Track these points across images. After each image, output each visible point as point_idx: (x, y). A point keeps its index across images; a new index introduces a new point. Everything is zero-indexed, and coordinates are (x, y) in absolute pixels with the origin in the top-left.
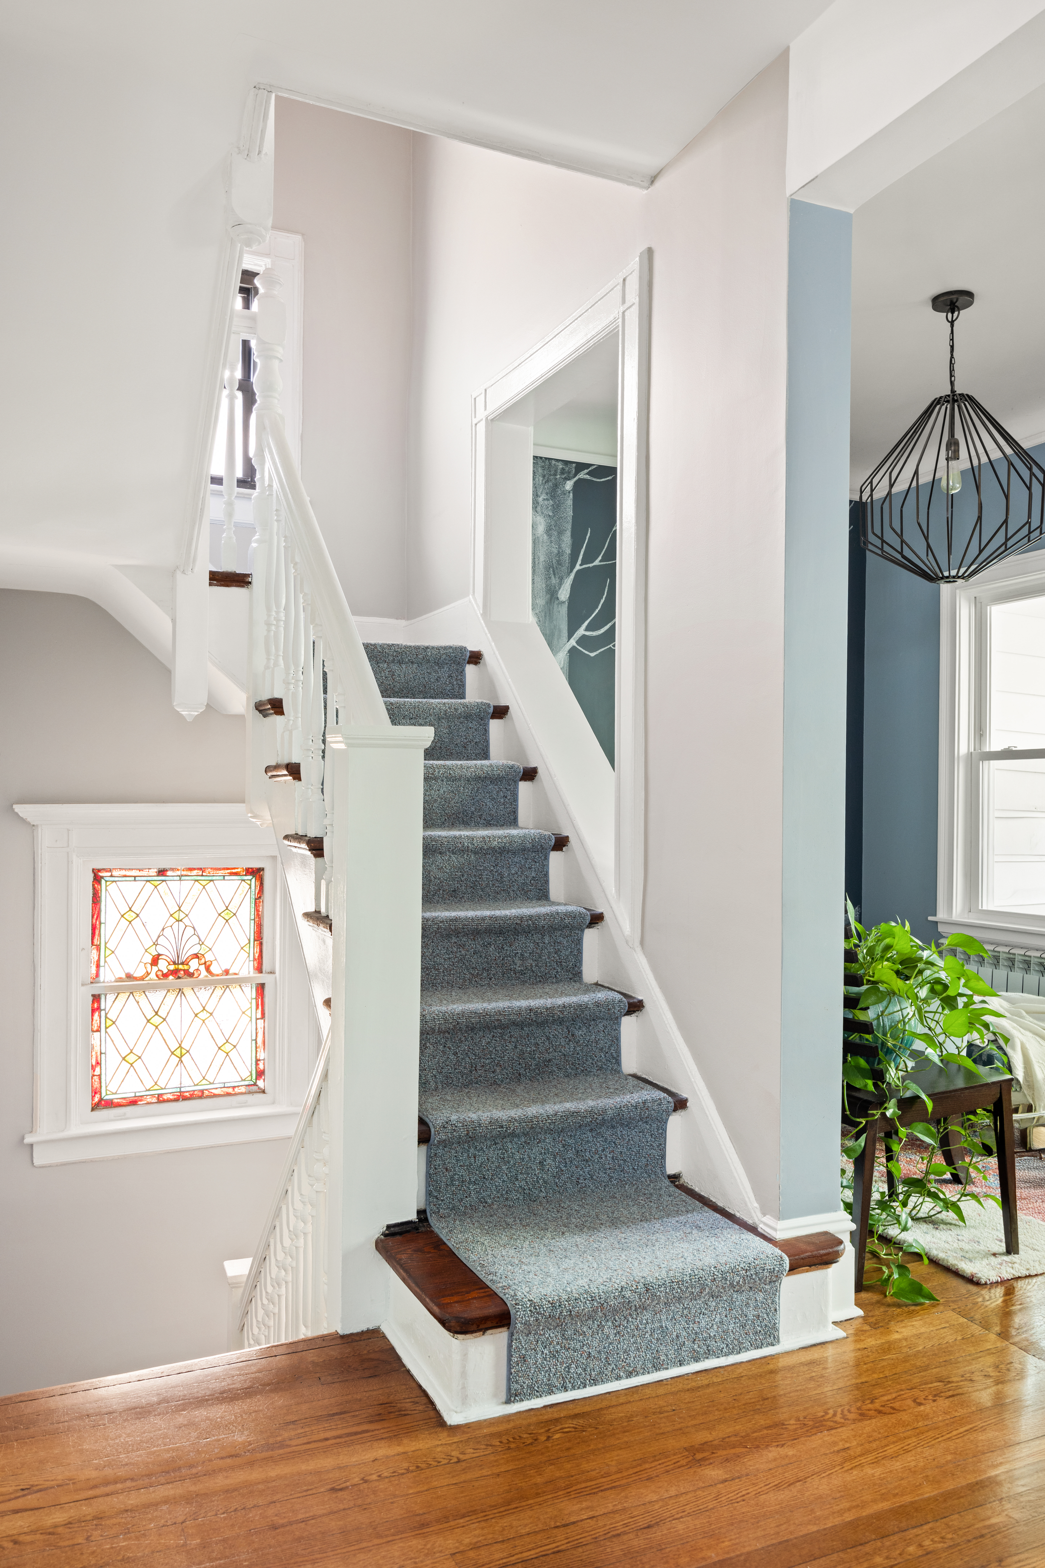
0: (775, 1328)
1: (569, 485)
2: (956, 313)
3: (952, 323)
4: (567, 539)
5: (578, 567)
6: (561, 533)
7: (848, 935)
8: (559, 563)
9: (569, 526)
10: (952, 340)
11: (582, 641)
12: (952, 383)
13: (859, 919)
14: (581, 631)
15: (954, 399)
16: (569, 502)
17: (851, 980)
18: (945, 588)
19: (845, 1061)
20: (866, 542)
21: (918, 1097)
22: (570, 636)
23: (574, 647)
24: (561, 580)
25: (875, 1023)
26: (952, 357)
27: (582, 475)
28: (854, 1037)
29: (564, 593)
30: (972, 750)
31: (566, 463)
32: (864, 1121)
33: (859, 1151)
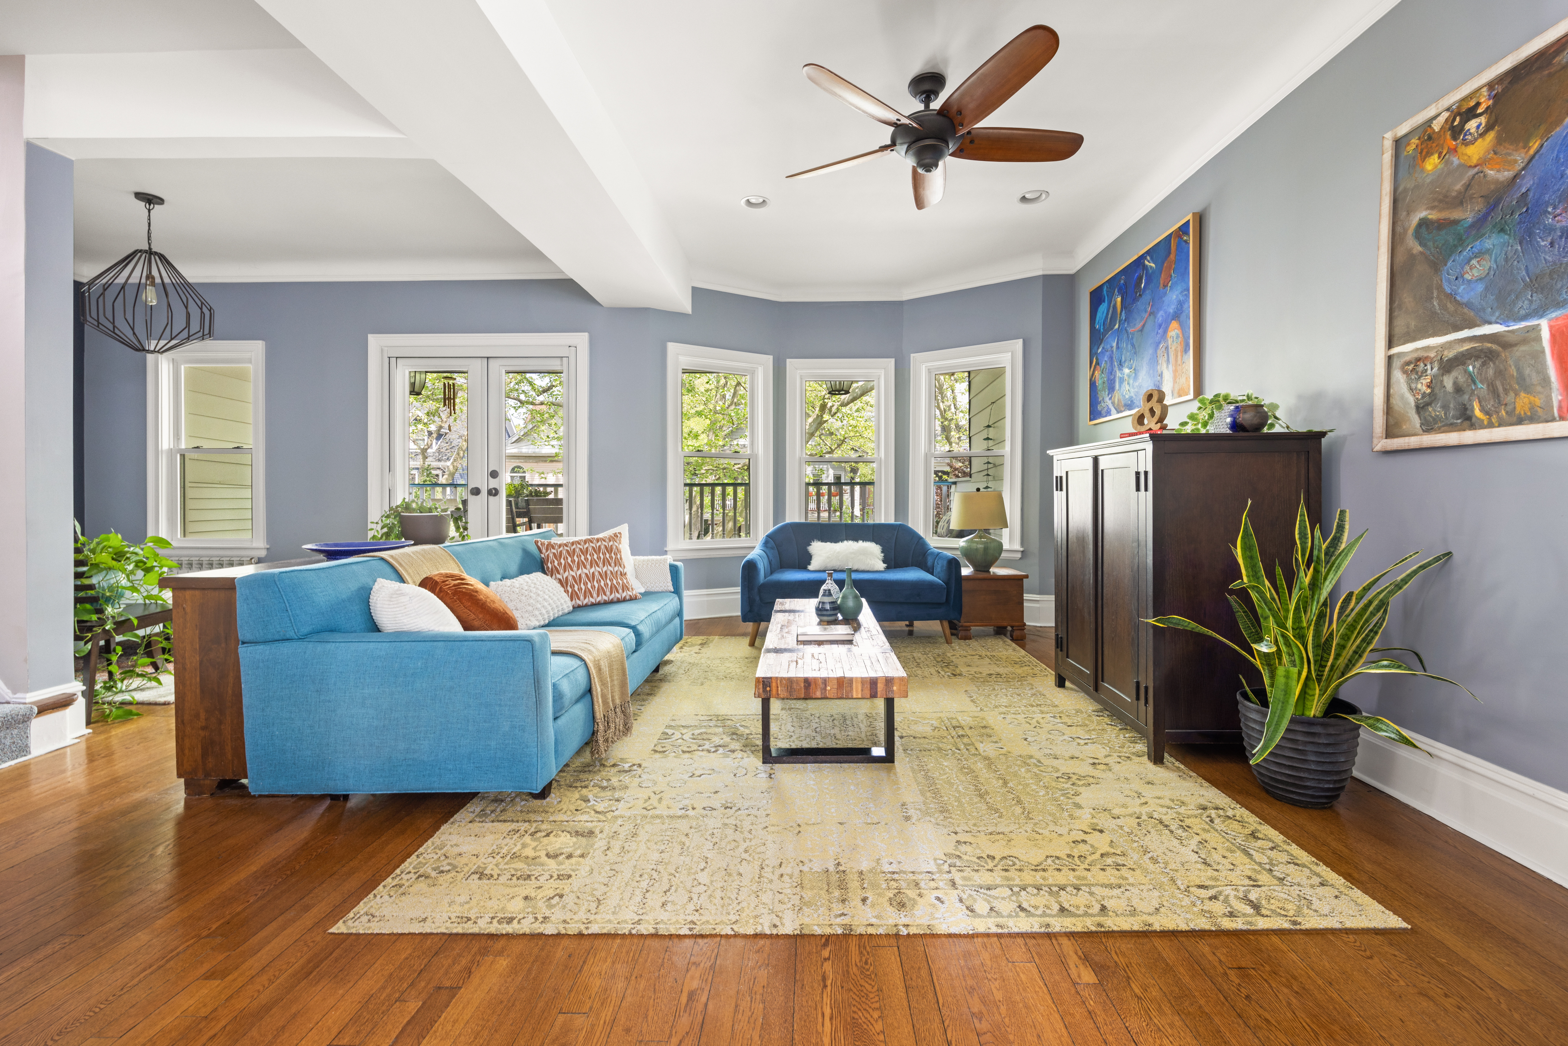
0: (27, 746)
2: (152, 206)
3: (149, 211)
7: (76, 540)
10: (149, 219)
12: (149, 244)
13: (83, 534)
15: (150, 253)
17: (78, 563)
18: (150, 357)
19: (75, 607)
20: (85, 319)
21: (129, 619)
25: (97, 586)
26: (149, 229)
28: (81, 594)
30: (172, 447)
32: (90, 635)
33: (87, 651)
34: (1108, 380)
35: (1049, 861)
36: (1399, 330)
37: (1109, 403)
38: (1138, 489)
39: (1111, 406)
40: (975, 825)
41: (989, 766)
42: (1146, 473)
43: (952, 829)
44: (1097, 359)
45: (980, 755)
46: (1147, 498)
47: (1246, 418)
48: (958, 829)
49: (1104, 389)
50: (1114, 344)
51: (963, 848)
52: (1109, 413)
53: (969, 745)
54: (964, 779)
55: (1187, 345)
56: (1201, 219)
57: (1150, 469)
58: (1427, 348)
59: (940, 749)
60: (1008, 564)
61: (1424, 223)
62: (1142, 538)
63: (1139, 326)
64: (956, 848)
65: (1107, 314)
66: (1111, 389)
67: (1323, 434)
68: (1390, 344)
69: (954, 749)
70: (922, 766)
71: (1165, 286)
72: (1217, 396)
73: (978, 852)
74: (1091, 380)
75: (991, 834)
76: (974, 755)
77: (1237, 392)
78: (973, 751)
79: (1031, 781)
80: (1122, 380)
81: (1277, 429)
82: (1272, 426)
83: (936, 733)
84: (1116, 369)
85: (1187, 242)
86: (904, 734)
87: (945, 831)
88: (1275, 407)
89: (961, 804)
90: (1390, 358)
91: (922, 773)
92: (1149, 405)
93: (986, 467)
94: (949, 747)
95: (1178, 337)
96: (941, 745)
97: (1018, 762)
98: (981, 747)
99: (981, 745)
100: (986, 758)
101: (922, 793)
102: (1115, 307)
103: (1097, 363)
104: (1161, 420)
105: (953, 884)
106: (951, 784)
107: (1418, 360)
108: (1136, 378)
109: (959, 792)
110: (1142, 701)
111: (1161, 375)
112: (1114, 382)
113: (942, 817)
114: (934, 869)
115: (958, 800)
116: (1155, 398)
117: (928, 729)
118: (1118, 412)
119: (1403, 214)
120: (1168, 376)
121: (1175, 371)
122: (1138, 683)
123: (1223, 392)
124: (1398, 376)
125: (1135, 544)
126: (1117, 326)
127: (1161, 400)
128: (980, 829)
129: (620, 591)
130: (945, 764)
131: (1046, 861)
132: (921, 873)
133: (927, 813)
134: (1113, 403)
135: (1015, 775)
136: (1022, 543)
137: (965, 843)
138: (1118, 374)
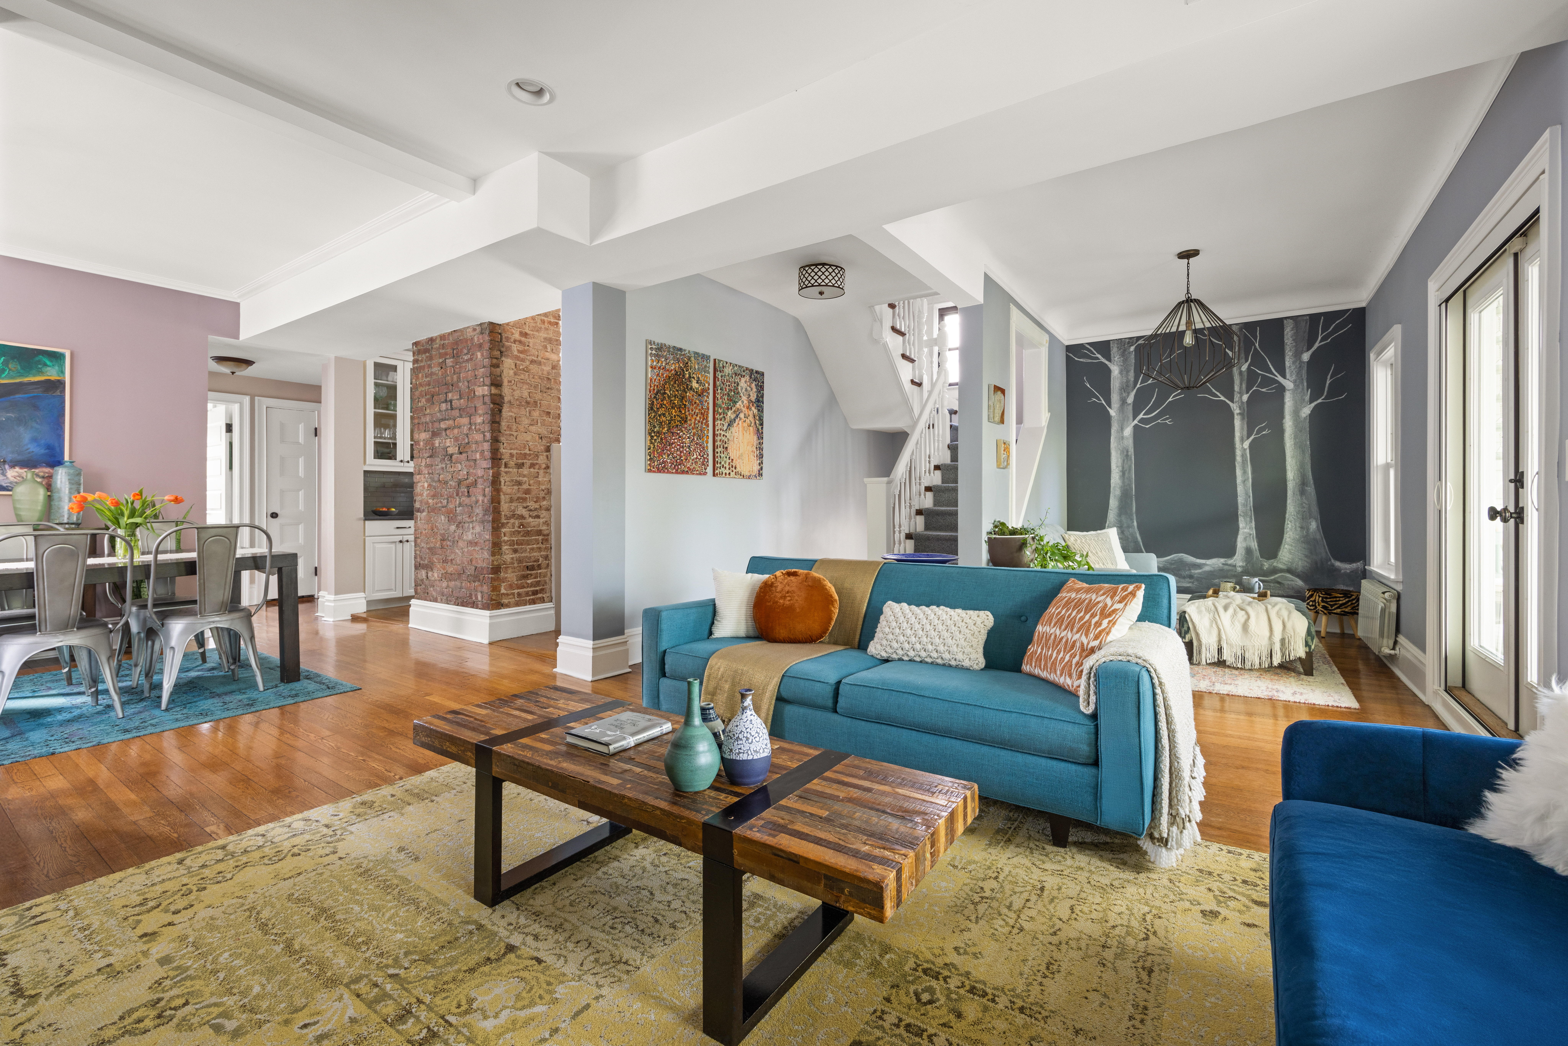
1: (1132, 348)
4: (1132, 374)
5: (1138, 386)
6: (1128, 372)
8: (1127, 386)
9: (1133, 368)
11: (1141, 421)
14: (1141, 416)
15: (1189, 301)
16: (1133, 356)
22: (1134, 419)
23: (1136, 425)
24: (1129, 394)
27: (1140, 342)
29: (1130, 400)
30: (1389, 461)
31: (1130, 338)
35: (229, 876)
40: (321, 874)
41: (323, 966)
43: (347, 860)
45: (347, 986)
48: (340, 862)
51: (328, 850)
53: (377, 1000)
54: (358, 924)
59: (427, 959)
64: (335, 847)
69: (402, 972)
70: (432, 914)
73: (310, 854)
75: (300, 874)
76: (357, 980)
78: (362, 987)
79: (242, 972)
83: (460, 993)
86: (511, 956)
87: (353, 855)
89: (346, 889)
91: (424, 904)
94: (413, 972)
96: (429, 968)
97: (264, 1005)
98: (352, 1008)
99: (351, 1012)
100: (332, 983)
101: (405, 880)
105: (327, 826)
106: (374, 908)
109: (357, 902)
113: (364, 865)
114: (349, 828)
115: (355, 892)
117: (482, 999)
128: (314, 873)
130: (400, 936)
131: (233, 875)
132: (359, 822)
133: (384, 861)
135: (271, 972)
137: (327, 855)
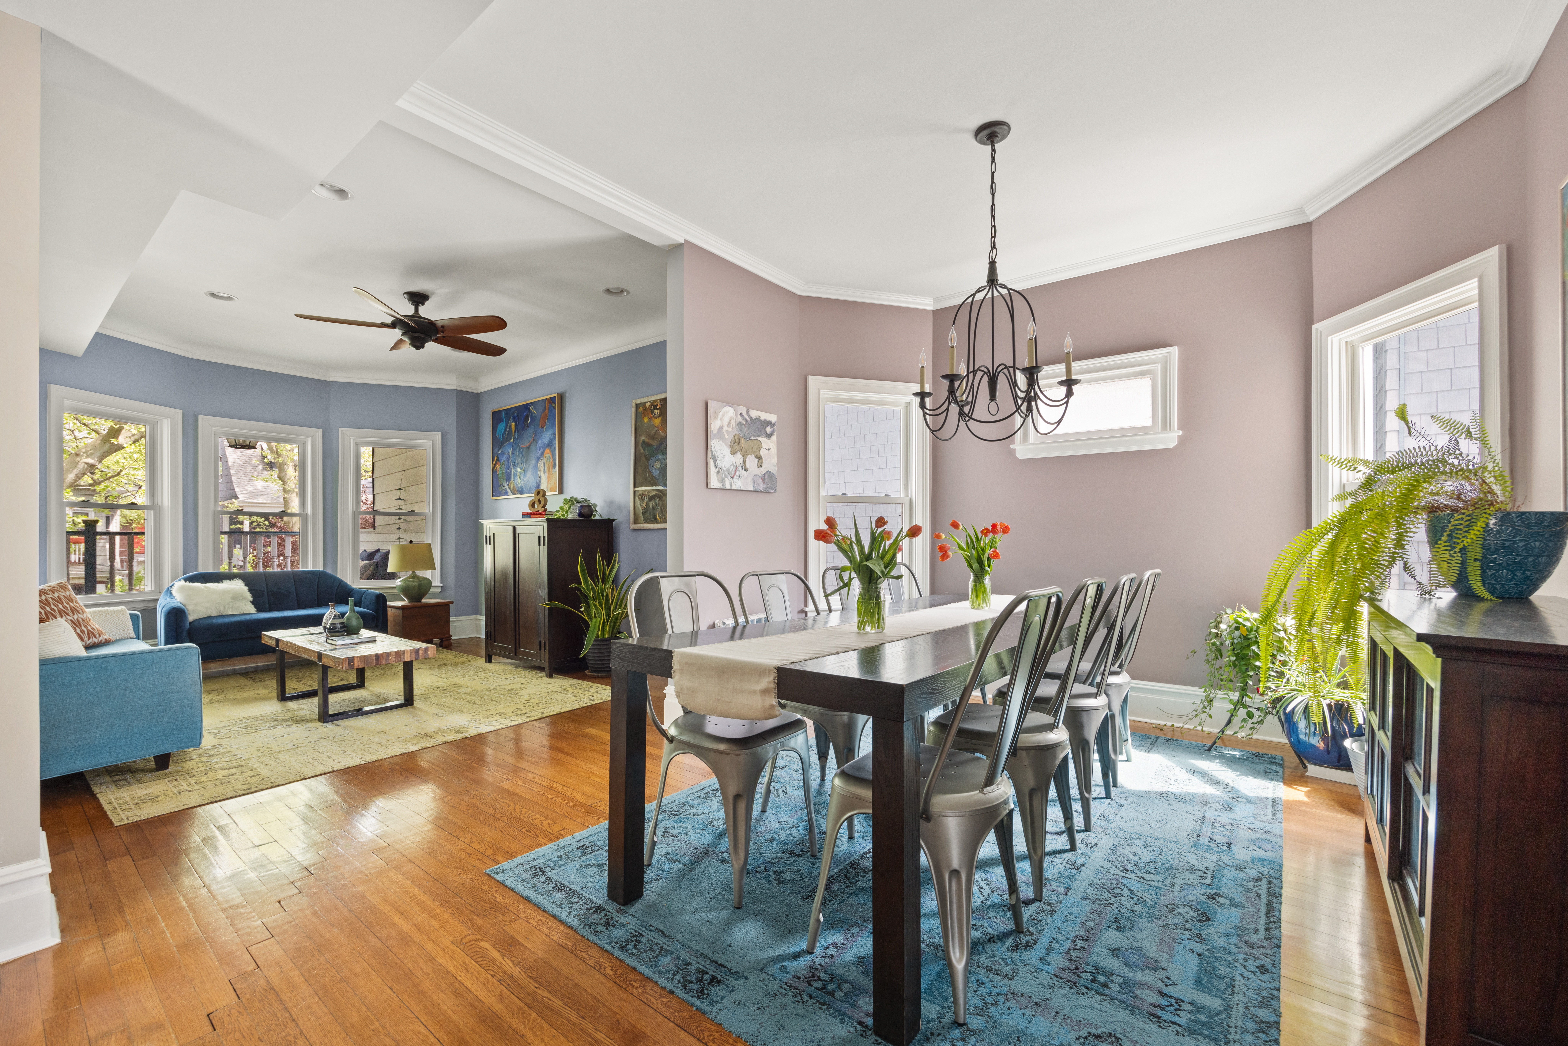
34: (506, 472)
36: (637, 481)
37: (507, 487)
38: (540, 545)
39: (508, 489)
41: (469, 695)
42: (544, 537)
44: (498, 457)
45: (461, 693)
46: (544, 549)
47: (585, 511)
49: (503, 477)
50: (511, 451)
52: (506, 494)
53: (452, 691)
54: (459, 701)
55: (555, 464)
56: (562, 397)
57: (546, 535)
58: (645, 491)
60: (435, 596)
61: (643, 442)
62: (542, 569)
63: (527, 444)
64: (473, 717)
65: (505, 430)
66: (509, 479)
67: (614, 520)
68: (635, 487)
70: (431, 703)
71: (542, 427)
72: (572, 498)
74: (493, 470)
77: (580, 496)
78: (456, 693)
79: (495, 694)
80: (515, 475)
81: (597, 517)
82: (595, 515)
83: (428, 692)
84: (511, 467)
85: (554, 408)
88: (595, 505)
90: (635, 492)
92: (538, 497)
93: (398, 521)
95: (550, 458)
97: (484, 691)
101: (441, 709)
102: (510, 427)
103: (498, 460)
104: (544, 506)
106: (454, 704)
107: (643, 494)
108: (525, 475)
110: (543, 650)
111: (540, 477)
112: (511, 475)
113: (458, 712)
115: (462, 707)
116: (541, 494)
117: (421, 691)
118: (513, 494)
119: (638, 435)
120: (544, 478)
121: (548, 477)
122: (540, 642)
123: (575, 497)
124: (637, 500)
125: (538, 572)
126: (512, 440)
127: (544, 495)
129: (97, 636)
130: (444, 699)
133: (449, 713)
134: (510, 488)
135: (485, 694)
136: (442, 582)
138: (513, 470)
